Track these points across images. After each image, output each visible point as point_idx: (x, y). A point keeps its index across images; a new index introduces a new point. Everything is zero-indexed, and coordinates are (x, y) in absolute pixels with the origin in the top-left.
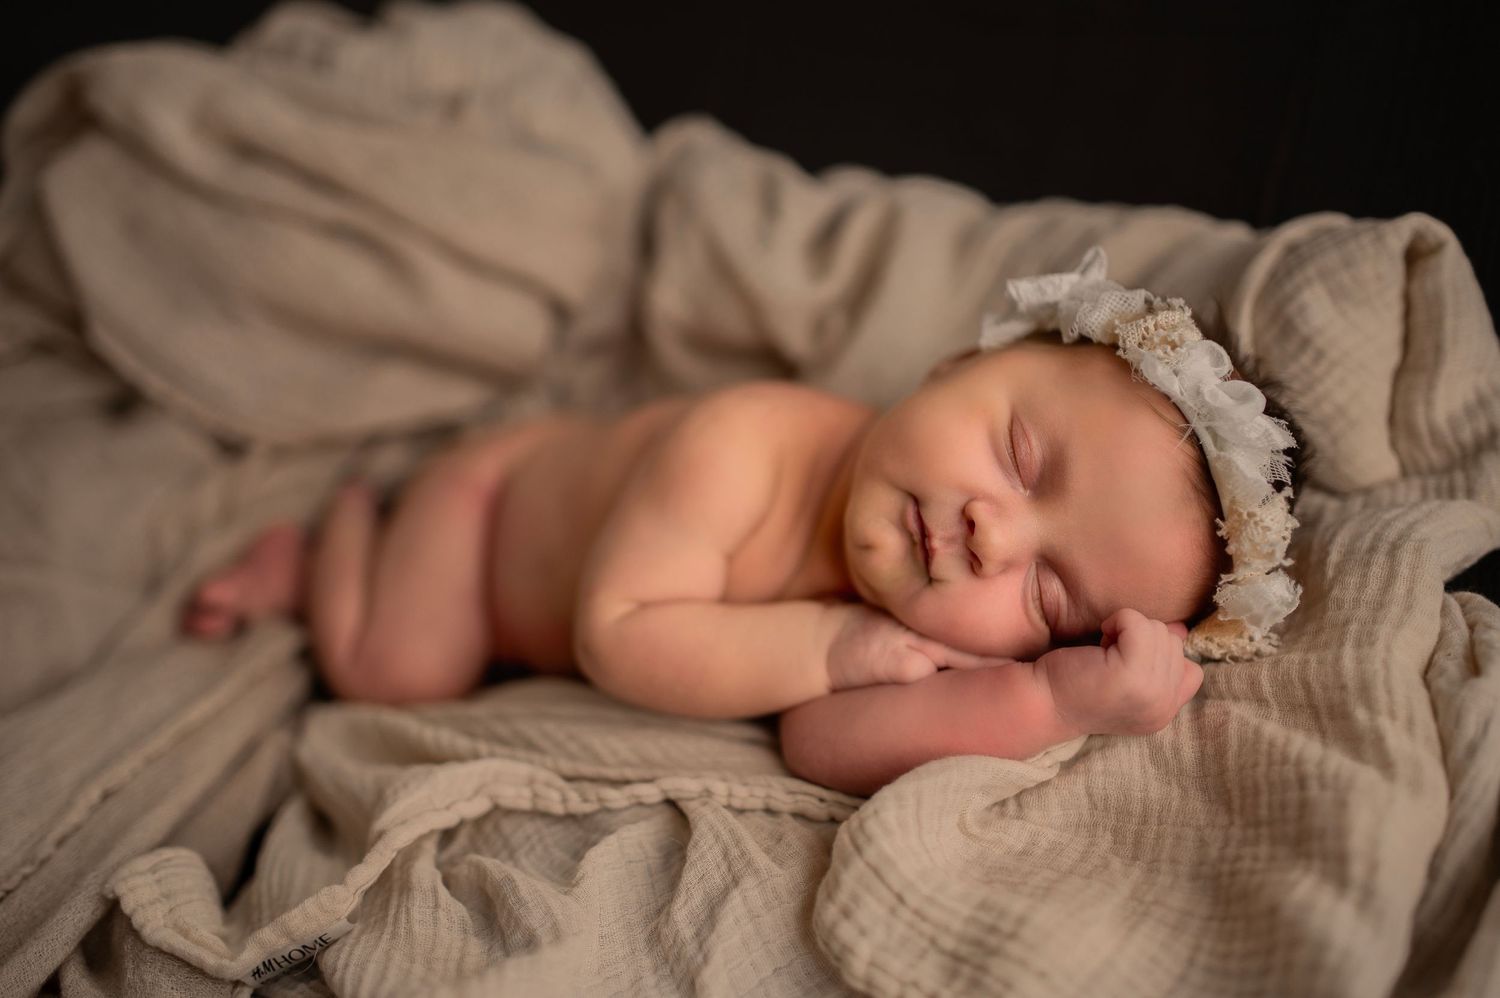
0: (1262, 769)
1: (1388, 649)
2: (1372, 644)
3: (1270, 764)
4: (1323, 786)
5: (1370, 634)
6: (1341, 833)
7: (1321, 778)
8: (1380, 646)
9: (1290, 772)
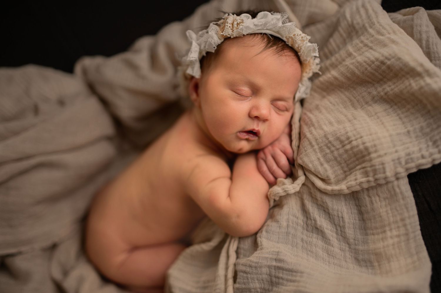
0: (369, 69)
1: (378, 22)
2: (374, 24)
3: (370, 66)
4: (389, 59)
5: (372, 23)
6: (406, 65)
7: (386, 58)
8: (376, 23)
9: (377, 63)
